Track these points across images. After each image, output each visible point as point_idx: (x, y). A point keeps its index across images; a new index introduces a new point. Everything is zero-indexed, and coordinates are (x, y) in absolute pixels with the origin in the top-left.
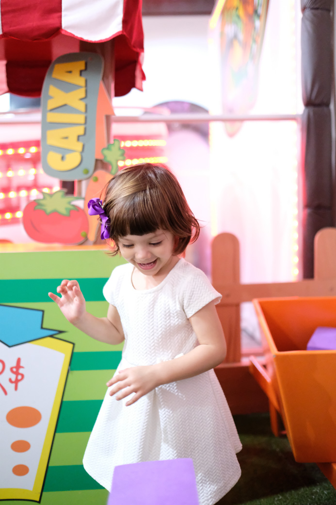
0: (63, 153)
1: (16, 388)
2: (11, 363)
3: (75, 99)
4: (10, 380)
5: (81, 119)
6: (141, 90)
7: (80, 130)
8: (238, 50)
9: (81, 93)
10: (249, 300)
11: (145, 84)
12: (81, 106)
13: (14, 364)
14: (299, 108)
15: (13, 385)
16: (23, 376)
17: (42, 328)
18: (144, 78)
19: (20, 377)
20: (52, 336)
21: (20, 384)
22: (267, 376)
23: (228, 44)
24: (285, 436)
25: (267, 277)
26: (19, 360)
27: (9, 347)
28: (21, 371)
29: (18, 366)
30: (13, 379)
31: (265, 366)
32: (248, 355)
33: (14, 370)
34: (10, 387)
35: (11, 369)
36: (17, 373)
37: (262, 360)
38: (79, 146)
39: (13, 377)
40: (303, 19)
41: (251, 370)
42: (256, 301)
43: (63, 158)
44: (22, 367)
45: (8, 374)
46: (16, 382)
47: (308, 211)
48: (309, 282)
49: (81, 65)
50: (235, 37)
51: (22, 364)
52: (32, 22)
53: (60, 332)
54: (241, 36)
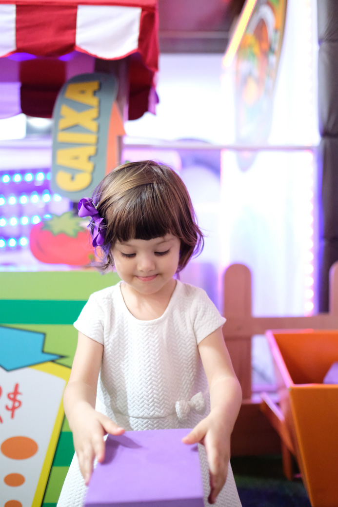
0: (74, 173)
1: (12, 416)
2: (8, 389)
3: (87, 119)
4: (7, 408)
5: (92, 138)
6: (154, 113)
7: (91, 150)
8: (252, 87)
9: (94, 113)
10: (262, 332)
11: (159, 108)
12: (93, 126)
13: (12, 390)
14: (315, 138)
15: (10, 413)
16: (20, 403)
17: (43, 352)
18: (157, 100)
19: (17, 404)
20: (53, 361)
21: (17, 412)
22: (280, 414)
23: (243, 81)
24: (300, 480)
25: (280, 310)
26: (17, 386)
27: (7, 370)
28: (19, 397)
29: (16, 392)
30: (10, 406)
31: (278, 404)
32: (259, 392)
33: (12, 396)
34: (6, 415)
35: (9, 396)
36: (14, 400)
37: (276, 398)
38: (89, 167)
39: (10, 404)
40: (320, 51)
41: (263, 408)
42: (269, 334)
43: (73, 178)
44: (20, 394)
45: (5, 401)
46: (13, 409)
47: (324, 243)
48: (325, 317)
49: (95, 85)
50: (250, 74)
51: (20, 390)
52: (47, 38)
53: (62, 357)
54: (256, 72)
